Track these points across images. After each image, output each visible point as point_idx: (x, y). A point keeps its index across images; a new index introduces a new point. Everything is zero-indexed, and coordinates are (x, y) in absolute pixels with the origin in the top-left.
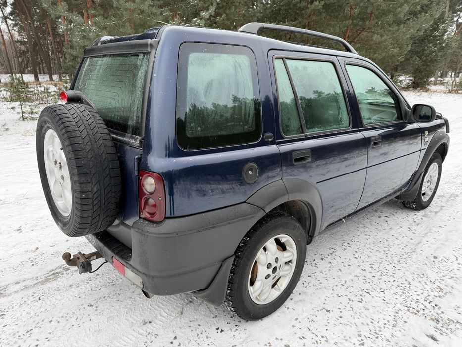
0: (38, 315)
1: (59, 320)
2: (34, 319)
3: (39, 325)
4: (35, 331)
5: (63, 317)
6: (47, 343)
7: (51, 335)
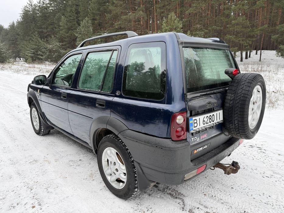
0: (256, 205)
1: (250, 196)
2: (259, 205)
3: (260, 202)
4: (264, 201)
5: (248, 195)
6: (265, 193)
7: (260, 194)
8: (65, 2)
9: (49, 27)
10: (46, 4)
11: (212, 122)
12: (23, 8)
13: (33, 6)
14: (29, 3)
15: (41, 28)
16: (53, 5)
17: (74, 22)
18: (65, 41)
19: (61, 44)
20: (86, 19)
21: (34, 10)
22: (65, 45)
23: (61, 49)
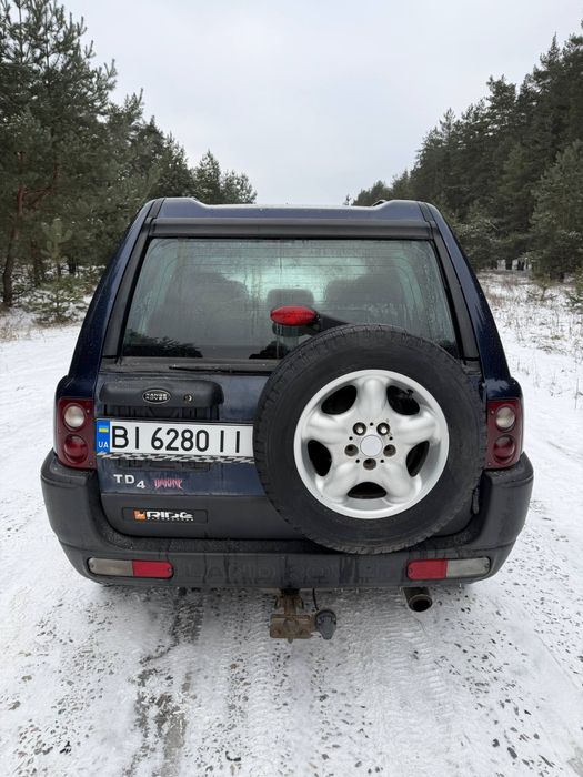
8: (534, 104)
9: (479, 179)
10: (482, 119)
11: (195, 451)
12: (426, 136)
13: (453, 128)
14: (444, 120)
15: (459, 182)
16: (498, 117)
17: (544, 157)
18: (509, 213)
19: (496, 221)
20: (574, 143)
21: (452, 137)
22: (508, 223)
23: (494, 233)
